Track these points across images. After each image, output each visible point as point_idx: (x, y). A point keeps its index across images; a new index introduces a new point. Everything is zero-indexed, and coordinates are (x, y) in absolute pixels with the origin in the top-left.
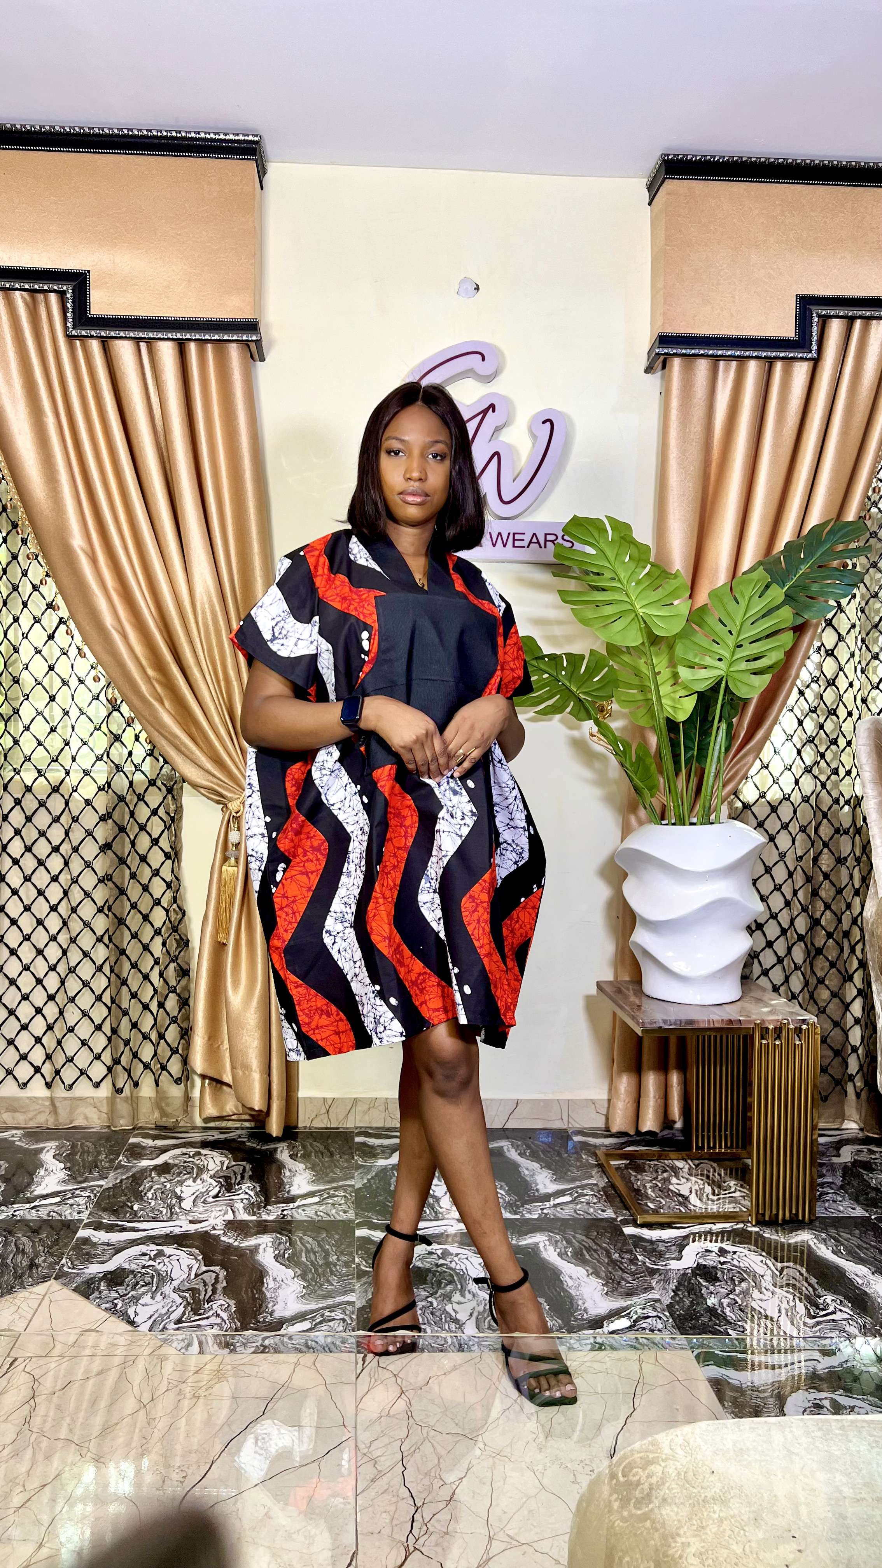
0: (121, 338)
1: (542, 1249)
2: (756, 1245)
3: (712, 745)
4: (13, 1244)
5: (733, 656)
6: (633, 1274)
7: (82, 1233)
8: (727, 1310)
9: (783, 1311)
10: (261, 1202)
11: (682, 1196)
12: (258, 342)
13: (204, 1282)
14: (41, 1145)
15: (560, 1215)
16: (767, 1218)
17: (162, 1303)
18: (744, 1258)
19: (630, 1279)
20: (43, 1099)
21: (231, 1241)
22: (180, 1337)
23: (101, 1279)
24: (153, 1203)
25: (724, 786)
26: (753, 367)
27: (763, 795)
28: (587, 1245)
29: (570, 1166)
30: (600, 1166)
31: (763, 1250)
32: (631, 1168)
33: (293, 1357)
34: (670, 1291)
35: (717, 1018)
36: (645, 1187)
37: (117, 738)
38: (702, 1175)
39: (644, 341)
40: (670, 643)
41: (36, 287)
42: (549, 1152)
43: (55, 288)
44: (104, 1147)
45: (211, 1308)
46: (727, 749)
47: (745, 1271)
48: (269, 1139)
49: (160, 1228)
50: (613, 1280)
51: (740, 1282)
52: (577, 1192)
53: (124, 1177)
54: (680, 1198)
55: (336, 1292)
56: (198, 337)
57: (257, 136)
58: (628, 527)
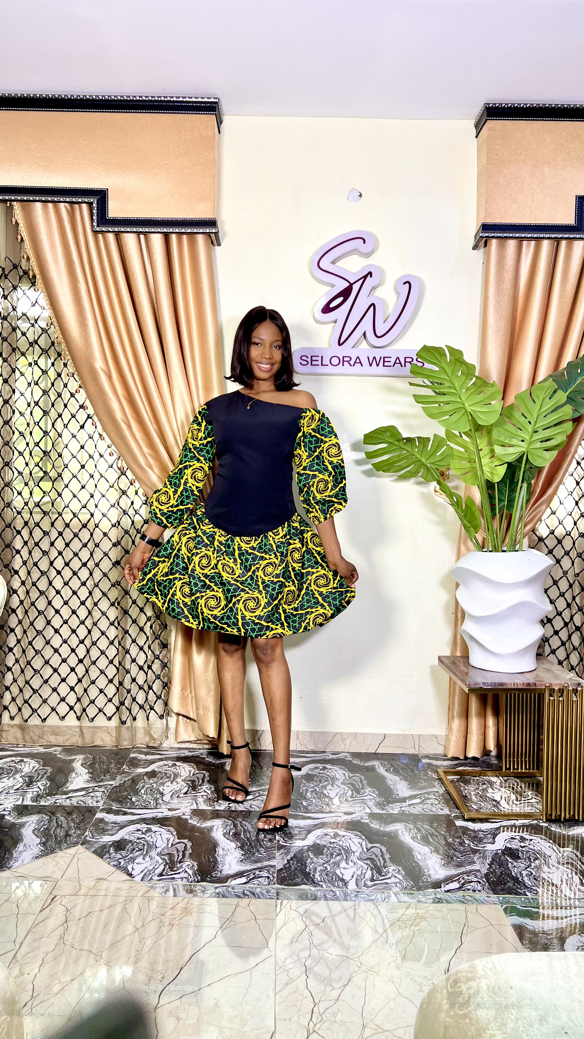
0: (128, 232)
1: (400, 834)
2: (546, 836)
3: (517, 498)
4: (55, 821)
5: (531, 438)
6: (461, 852)
7: (99, 815)
8: (526, 879)
9: (564, 881)
10: (215, 798)
11: (496, 801)
12: (216, 234)
13: (177, 850)
14: (73, 757)
15: (412, 812)
16: (553, 818)
17: (150, 863)
18: (538, 844)
19: (460, 856)
20: (75, 727)
21: (195, 823)
22: (161, 885)
23: (111, 846)
24: (145, 797)
25: (525, 526)
26: (546, 244)
27: (552, 532)
28: (431, 832)
29: (420, 779)
30: (440, 779)
31: (550, 839)
32: (461, 782)
33: (235, 901)
34: (487, 865)
35: (520, 681)
36: (470, 794)
37: (124, 493)
38: (509, 787)
39: (472, 228)
40: (489, 430)
41: (74, 200)
42: (406, 769)
43: (86, 200)
44: (113, 759)
45: (181, 867)
46: (528, 501)
47: (538, 853)
48: (222, 756)
49: (149, 814)
50: (448, 856)
51: (535, 860)
52: (424, 797)
53: (126, 779)
54: (494, 803)
55: (263, 858)
56: (177, 231)
57: (216, 98)
58: (460, 352)
